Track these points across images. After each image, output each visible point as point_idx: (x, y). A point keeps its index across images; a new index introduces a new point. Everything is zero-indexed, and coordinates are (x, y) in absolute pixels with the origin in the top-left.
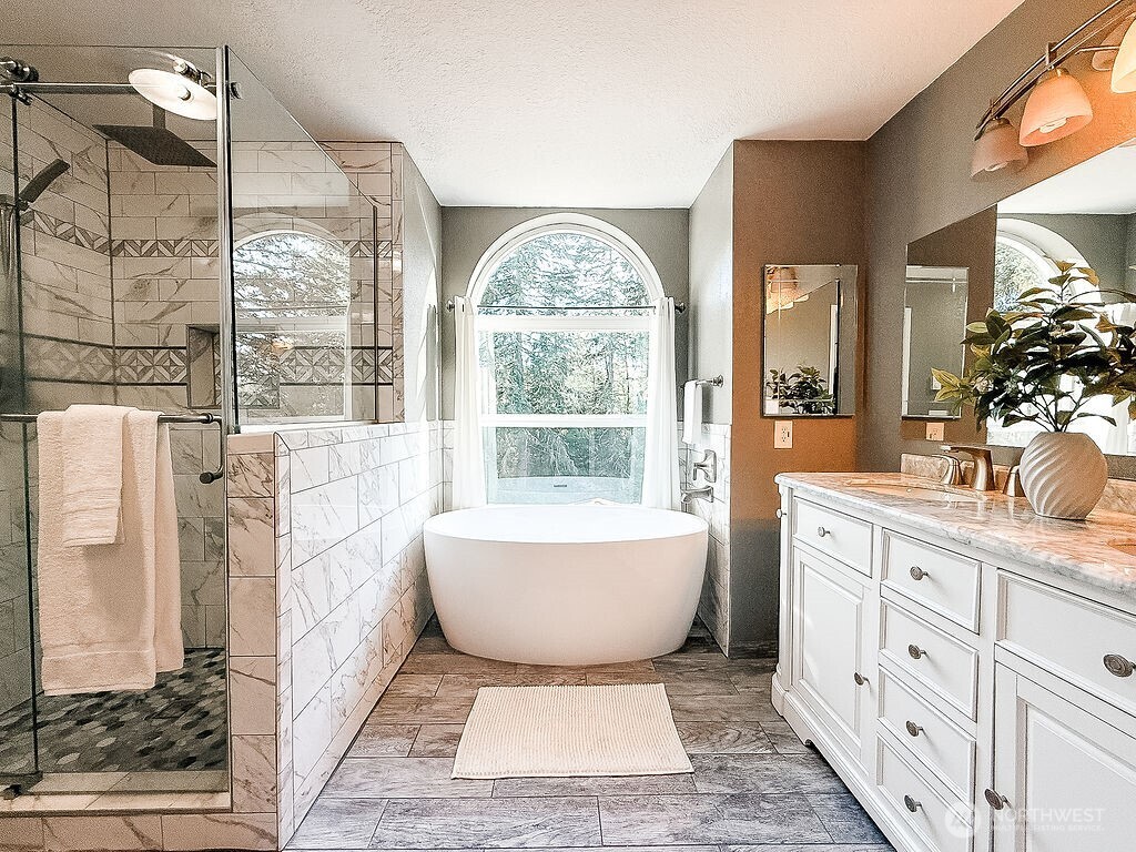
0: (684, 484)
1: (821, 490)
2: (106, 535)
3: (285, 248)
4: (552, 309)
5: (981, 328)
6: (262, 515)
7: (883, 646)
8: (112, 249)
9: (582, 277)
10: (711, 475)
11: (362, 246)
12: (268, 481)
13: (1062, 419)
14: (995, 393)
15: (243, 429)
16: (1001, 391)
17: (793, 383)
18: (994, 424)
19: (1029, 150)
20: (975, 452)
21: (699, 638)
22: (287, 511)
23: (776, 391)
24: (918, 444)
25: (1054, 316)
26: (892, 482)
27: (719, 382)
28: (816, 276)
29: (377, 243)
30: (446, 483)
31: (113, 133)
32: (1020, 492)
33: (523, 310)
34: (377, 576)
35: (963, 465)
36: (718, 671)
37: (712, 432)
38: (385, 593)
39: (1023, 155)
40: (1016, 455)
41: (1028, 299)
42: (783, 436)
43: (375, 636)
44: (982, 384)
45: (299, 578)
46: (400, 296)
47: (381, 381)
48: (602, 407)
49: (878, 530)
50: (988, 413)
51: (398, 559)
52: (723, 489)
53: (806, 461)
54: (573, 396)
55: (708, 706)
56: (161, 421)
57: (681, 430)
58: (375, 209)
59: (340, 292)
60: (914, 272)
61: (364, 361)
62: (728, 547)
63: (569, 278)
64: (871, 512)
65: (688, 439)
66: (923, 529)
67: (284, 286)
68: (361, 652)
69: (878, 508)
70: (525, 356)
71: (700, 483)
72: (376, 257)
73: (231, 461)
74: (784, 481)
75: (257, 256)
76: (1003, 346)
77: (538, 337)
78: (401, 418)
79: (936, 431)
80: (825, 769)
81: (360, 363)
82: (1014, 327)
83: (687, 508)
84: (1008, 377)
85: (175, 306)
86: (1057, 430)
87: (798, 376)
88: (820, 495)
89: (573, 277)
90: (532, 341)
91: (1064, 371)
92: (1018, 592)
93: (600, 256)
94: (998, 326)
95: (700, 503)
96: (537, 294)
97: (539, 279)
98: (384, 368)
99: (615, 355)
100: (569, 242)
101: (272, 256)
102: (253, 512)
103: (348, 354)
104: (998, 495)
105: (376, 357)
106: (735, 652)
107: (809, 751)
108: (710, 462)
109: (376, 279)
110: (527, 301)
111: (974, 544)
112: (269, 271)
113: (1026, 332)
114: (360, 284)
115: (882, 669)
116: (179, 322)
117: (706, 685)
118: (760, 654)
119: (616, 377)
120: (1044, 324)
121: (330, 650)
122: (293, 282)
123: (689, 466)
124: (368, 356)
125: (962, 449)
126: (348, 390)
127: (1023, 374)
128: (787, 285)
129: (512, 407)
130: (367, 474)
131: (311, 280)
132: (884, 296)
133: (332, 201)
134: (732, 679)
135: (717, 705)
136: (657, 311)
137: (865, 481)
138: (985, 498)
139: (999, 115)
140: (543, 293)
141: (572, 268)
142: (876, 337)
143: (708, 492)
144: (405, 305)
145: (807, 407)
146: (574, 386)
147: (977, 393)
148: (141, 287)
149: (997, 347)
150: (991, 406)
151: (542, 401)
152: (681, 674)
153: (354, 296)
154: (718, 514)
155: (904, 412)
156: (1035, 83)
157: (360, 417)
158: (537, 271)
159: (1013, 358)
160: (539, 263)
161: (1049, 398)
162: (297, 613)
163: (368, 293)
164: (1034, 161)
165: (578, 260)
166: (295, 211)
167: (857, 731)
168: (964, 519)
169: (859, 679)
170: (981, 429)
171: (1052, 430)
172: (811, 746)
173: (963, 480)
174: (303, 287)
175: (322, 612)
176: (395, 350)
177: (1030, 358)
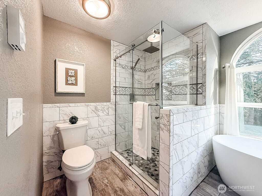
2: (140, 127)
3: (174, 63)
6: (167, 130)
8: (145, 71)
11: (193, 57)
12: (168, 121)
15: (163, 108)
22: (172, 130)
29: (197, 54)
30: (220, 124)
31: (146, 50)
34: (197, 150)
38: (199, 156)
43: (196, 167)
45: (175, 148)
46: (205, 68)
47: (198, 93)
51: (203, 146)
56: (149, 105)
58: (197, 45)
59: (186, 70)
61: (193, 88)
67: (174, 71)
68: (192, 171)
72: (197, 58)
73: (161, 115)
75: (169, 66)
78: (205, 104)
81: (192, 88)
85: (154, 80)
98: (199, 89)
101: (172, 65)
102: (165, 128)
103: (189, 86)
105: (197, 86)
109: (197, 65)
112: (171, 69)
114: (192, 67)
116: (154, 82)
121: (183, 169)
122: (176, 70)
124: (195, 86)
126: (188, 96)
130: (194, 121)
131: (180, 68)
133: (185, 48)
144: (207, 70)
148: (149, 77)
153: (190, 71)
157: (192, 103)
162: (174, 157)
163: (195, 69)
166: (176, 54)
174: (178, 70)
175: (181, 158)
176: (203, 84)
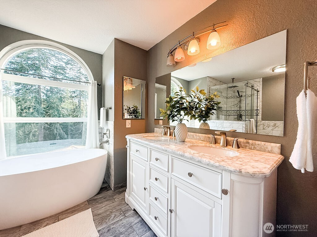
0: (101, 140)
1: (136, 139)
4: (55, 79)
5: (168, 99)
7: (150, 179)
8: (227, 98)
9: (68, 70)
10: (108, 136)
13: (181, 120)
14: (171, 114)
16: (172, 114)
17: (132, 109)
18: (171, 121)
19: (176, 62)
20: (167, 127)
21: (104, 187)
23: (128, 111)
24: (158, 126)
25: (180, 98)
26: (153, 135)
27: (111, 108)
28: (137, 82)
32: (175, 136)
33: (41, 77)
35: (165, 130)
36: (110, 196)
37: (109, 123)
39: (175, 63)
40: (174, 127)
41: (176, 94)
42: (128, 124)
44: (169, 112)
48: (77, 114)
49: (149, 149)
50: (170, 119)
52: (112, 140)
53: (133, 131)
54: (64, 110)
55: (106, 210)
57: (99, 123)
60: (157, 85)
62: (113, 158)
63: (63, 69)
64: (147, 144)
65: (101, 126)
66: (158, 148)
69: (149, 143)
70: (42, 94)
71: (105, 139)
74: (128, 137)
76: (172, 104)
77: (49, 88)
79: (161, 122)
80: (138, 215)
82: (174, 100)
83: (101, 147)
84: (173, 111)
86: (181, 123)
87: (133, 108)
88: (136, 141)
89: (65, 69)
90: (46, 89)
91: (181, 110)
92: (175, 161)
93: (76, 64)
94: (171, 99)
95: (106, 145)
96: (49, 72)
97: (49, 67)
99: (81, 97)
100: (64, 57)
104: (171, 136)
106: (116, 188)
107: (134, 211)
108: (108, 132)
110: (43, 74)
111: (167, 151)
113: (176, 101)
115: (150, 185)
117: (106, 203)
118: (122, 187)
119: (82, 104)
120: (178, 100)
123: (102, 134)
125: (166, 127)
127: (175, 110)
128: (130, 83)
129: (36, 113)
132: (151, 89)
134: (114, 197)
135: (109, 208)
136: (91, 84)
137: (146, 136)
138: (169, 138)
139: (171, 53)
140: (52, 72)
141: (64, 66)
142: (149, 99)
143: (107, 142)
145: (135, 116)
146: (66, 107)
147: (168, 115)
149: (171, 104)
150: (170, 118)
151: (51, 111)
152: (97, 202)
154: (110, 148)
155: (156, 118)
156: (176, 48)
158: (48, 64)
159: (173, 107)
160: (49, 61)
161: (179, 116)
164: (177, 65)
165: (67, 63)
167: (145, 202)
168: (166, 144)
169: (145, 189)
170: (168, 122)
171: (180, 123)
172: (134, 210)
173: (166, 134)
177: (176, 107)
